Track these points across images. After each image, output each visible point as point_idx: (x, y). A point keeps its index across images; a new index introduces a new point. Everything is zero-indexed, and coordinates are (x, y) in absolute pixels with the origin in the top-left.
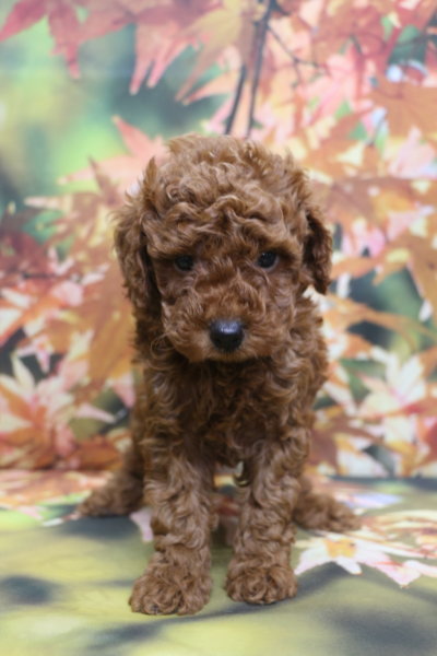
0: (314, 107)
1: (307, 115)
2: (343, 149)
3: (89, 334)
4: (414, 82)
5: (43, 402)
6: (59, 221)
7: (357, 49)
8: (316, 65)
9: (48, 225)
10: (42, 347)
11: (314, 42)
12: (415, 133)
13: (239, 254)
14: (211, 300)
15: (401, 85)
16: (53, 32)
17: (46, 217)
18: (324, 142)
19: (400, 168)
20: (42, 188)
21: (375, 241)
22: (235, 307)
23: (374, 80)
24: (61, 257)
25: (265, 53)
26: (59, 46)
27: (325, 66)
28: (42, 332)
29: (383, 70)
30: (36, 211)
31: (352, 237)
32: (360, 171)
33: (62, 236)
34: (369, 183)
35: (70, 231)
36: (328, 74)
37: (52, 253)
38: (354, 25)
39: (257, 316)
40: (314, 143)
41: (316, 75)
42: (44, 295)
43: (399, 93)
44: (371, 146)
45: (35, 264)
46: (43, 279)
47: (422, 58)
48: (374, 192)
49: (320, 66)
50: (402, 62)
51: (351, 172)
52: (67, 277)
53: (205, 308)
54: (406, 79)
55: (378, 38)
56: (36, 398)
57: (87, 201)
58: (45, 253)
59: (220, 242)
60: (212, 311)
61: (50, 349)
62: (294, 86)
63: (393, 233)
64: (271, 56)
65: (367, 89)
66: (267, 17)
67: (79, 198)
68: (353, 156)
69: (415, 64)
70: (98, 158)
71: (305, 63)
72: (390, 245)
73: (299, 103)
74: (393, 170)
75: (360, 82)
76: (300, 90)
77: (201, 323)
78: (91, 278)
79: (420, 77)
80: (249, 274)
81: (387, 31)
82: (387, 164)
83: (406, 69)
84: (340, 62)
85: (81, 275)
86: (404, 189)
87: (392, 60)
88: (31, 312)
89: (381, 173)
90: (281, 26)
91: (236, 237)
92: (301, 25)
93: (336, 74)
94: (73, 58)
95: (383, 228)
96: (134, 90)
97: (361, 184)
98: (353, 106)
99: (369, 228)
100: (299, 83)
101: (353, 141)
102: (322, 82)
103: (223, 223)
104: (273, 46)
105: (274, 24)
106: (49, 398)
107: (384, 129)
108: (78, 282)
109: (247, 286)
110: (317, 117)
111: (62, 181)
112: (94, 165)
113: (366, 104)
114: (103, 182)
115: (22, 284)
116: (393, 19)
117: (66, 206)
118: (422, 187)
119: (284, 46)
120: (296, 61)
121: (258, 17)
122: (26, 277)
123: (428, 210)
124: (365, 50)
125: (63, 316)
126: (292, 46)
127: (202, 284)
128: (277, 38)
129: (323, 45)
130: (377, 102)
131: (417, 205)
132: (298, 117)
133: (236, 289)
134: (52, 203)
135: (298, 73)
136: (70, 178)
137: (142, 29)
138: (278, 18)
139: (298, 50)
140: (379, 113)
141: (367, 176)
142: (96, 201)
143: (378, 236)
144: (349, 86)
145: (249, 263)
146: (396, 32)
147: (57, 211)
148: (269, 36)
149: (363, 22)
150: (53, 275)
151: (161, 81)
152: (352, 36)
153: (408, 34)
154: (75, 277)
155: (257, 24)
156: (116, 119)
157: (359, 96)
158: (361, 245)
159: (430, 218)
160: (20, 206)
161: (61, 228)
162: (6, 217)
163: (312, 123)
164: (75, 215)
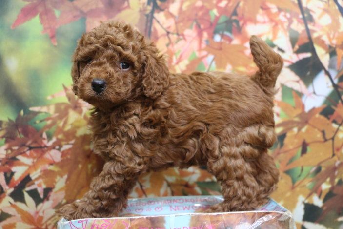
0: (178, 56)
1: (175, 59)
3: (66, 177)
4: (228, 42)
5: (41, 214)
6: (48, 119)
7: (198, 26)
8: (178, 34)
9: (41, 121)
10: (40, 185)
11: (176, 23)
12: (229, 67)
14: (95, 71)
15: (221, 43)
16: (42, 22)
17: (41, 116)
20: (38, 102)
23: (207, 41)
24: (49, 137)
25: (152, 30)
26: (45, 29)
27: (183, 35)
28: (40, 177)
29: (212, 37)
30: (36, 114)
33: (50, 126)
35: (54, 123)
36: (185, 39)
37: (45, 135)
38: (196, 15)
39: (112, 80)
41: (179, 40)
42: (40, 157)
43: (220, 48)
45: (35, 142)
46: (40, 149)
47: (230, 31)
49: (180, 35)
50: (221, 32)
52: (53, 147)
53: (91, 73)
54: (223, 40)
55: (208, 21)
56: (37, 213)
57: (63, 107)
58: (41, 135)
59: (103, 52)
61: (44, 186)
62: (168, 45)
64: (155, 30)
65: (204, 46)
66: (152, 12)
67: (58, 106)
69: (227, 33)
70: (67, 85)
71: (173, 34)
73: (171, 54)
75: (200, 42)
76: (170, 47)
78: (66, 147)
79: (230, 40)
81: (212, 19)
83: (223, 36)
84: (190, 33)
85: (61, 146)
87: (215, 32)
88: (33, 167)
90: (160, 16)
92: (171, 15)
93: (189, 39)
94: (53, 36)
98: (197, 54)
100: (170, 43)
102: (182, 43)
103: (106, 46)
104: (156, 26)
105: (156, 15)
106: (43, 212)
107: (214, 65)
108: (59, 150)
110: (179, 61)
111: (49, 98)
112: (65, 89)
113: (204, 53)
114: (70, 97)
115: (28, 153)
116: (215, 12)
117: (52, 111)
119: (162, 26)
120: (168, 33)
121: (148, 12)
122: (31, 148)
124: (202, 27)
125: (51, 168)
126: (165, 26)
128: (158, 22)
129: (181, 24)
130: (209, 52)
133: (105, 68)
134: (44, 109)
135: (169, 38)
136: (53, 96)
137: (89, 20)
138: (158, 12)
139: (169, 27)
140: (211, 57)
142: (67, 108)
144: (195, 44)
146: (217, 18)
147: (46, 113)
148: (154, 21)
149: (200, 13)
150: (46, 146)
152: (195, 20)
153: (222, 19)
154: (57, 147)
155: (147, 16)
157: (200, 49)
160: (27, 112)
161: (49, 122)
162: (19, 118)
163: (177, 63)
164: (57, 115)
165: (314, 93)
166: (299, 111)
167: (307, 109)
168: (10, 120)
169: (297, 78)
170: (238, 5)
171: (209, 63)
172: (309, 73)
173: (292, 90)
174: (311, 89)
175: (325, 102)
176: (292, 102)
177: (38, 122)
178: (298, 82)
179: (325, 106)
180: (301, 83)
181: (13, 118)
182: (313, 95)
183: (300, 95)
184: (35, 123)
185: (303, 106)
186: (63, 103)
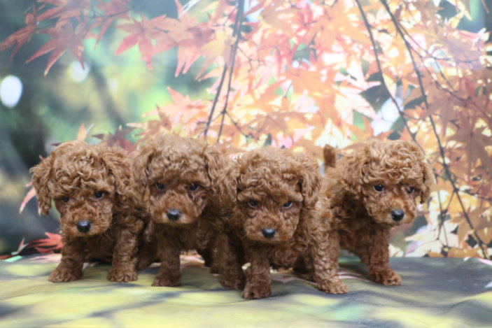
0: (258, 80)
1: (254, 83)
2: (272, 99)
4: (305, 69)
6: (142, 134)
7: (278, 53)
8: (259, 61)
9: (136, 135)
11: (258, 51)
12: (306, 92)
13: (86, 195)
14: (76, 214)
15: (299, 70)
16: (141, 50)
17: (136, 131)
18: (262, 96)
19: (299, 108)
20: (135, 118)
21: (287, 142)
22: (86, 215)
23: (286, 67)
25: (236, 58)
26: (143, 56)
27: (263, 61)
29: (290, 63)
30: (132, 129)
31: (276, 140)
32: (281, 110)
33: (143, 140)
34: (285, 115)
35: (147, 137)
36: (265, 64)
38: (277, 42)
39: (95, 218)
40: (258, 96)
41: (259, 65)
43: (297, 74)
44: (285, 97)
47: (308, 58)
48: (287, 119)
49: (261, 61)
50: (299, 59)
51: (276, 110)
53: (73, 217)
54: (301, 67)
55: (288, 48)
57: (155, 124)
58: (136, 147)
59: (79, 191)
60: (76, 218)
62: (249, 71)
63: (296, 139)
64: (239, 59)
65: (283, 71)
66: (237, 43)
67: (151, 123)
68: (277, 102)
69: (305, 61)
70: (160, 105)
71: (254, 60)
72: (294, 144)
73: (251, 78)
74: (295, 109)
75: (280, 68)
76: (251, 73)
77: (72, 223)
79: (307, 67)
80: (91, 202)
81: (292, 47)
82: (293, 106)
83: (301, 63)
84: (270, 58)
86: (301, 117)
87: (294, 58)
89: (290, 110)
90: (243, 46)
91: (84, 189)
92: (254, 44)
93: (269, 64)
94: (149, 62)
95: (292, 137)
96: (177, 75)
97: (281, 115)
98: (276, 79)
99: (285, 136)
100: (252, 69)
101: (277, 95)
102: (262, 68)
103: (79, 184)
104: (239, 54)
105: (241, 45)
107: (291, 90)
109: (90, 207)
110: (259, 84)
111: (143, 115)
112: (158, 108)
113: (283, 78)
114: (162, 115)
116: (294, 40)
117: (145, 127)
118: (309, 117)
119: (245, 55)
120: (250, 60)
121: (233, 43)
123: (312, 128)
124: (282, 53)
126: (248, 54)
127: (72, 208)
128: (242, 51)
129: (262, 51)
130: (288, 77)
131: (307, 125)
132: (250, 85)
133: (86, 209)
134: (139, 125)
135: (251, 64)
136: (147, 114)
137: (180, 49)
138: (243, 42)
139: (251, 55)
140: (289, 82)
141: (283, 112)
142: (159, 124)
143: (289, 140)
144: (275, 70)
145: (90, 198)
146: (296, 46)
147: (141, 129)
148: (238, 50)
149: (280, 41)
151: (189, 71)
152: (276, 47)
153: (301, 47)
155: (232, 46)
156: (168, 88)
157: (279, 74)
158: (281, 144)
159: (313, 131)
160: (124, 127)
161: (143, 137)
162: (117, 132)
163: (257, 87)
164: (149, 131)
165: (383, 119)
166: (368, 135)
167: (376, 133)
168: (110, 134)
169: (367, 104)
170: (315, 36)
171: (287, 87)
172: (378, 100)
173: (362, 115)
174: (379, 114)
175: (392, 128)
176: (362, 127)
177: (133, 136)
178: (368, 107)
179: (392, 131)
180: (371, 109)
181: (113, 132)
182: (382, 121)
183: (369, 120)
184: (131, 137)
185: (372, 131)
186: (156, 121)
